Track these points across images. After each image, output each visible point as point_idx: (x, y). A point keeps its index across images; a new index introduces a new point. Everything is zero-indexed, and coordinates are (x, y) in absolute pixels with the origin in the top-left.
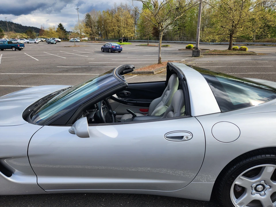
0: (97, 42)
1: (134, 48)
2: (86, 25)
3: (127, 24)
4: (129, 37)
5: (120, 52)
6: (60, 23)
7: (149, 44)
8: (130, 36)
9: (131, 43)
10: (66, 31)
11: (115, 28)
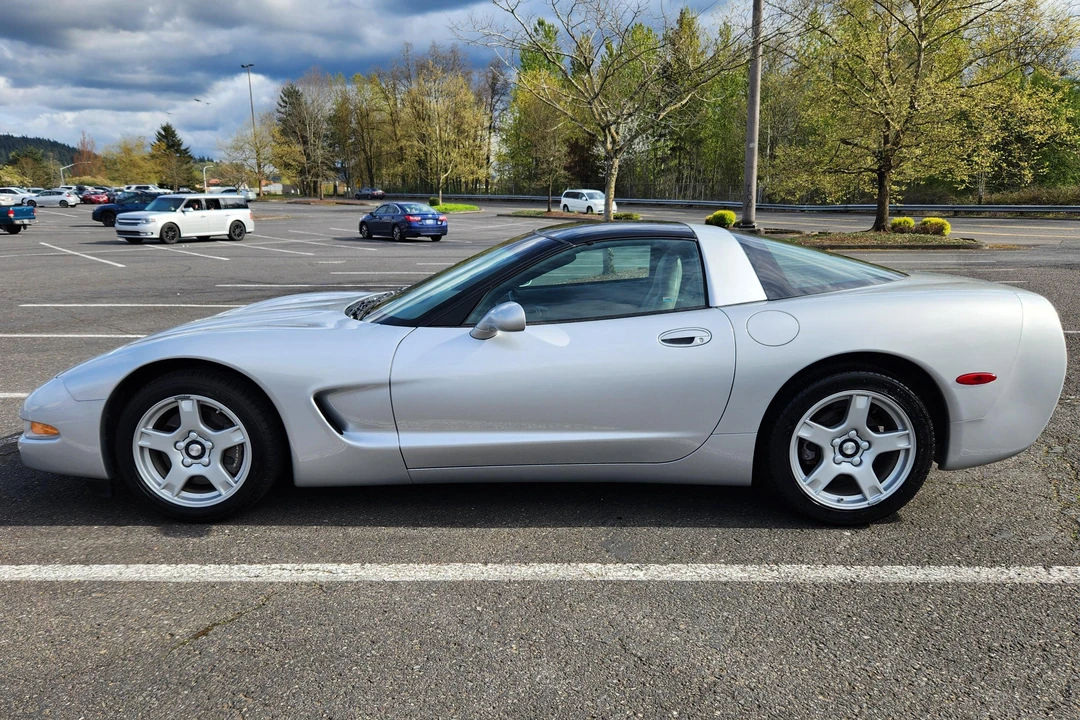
0: (328, 203)
1: (491, 224)
2: (284, 132)
3: (460, 131)
4: (466, 183)
5: (436, 238)
6: (164, 124)
7: (552, 210)
8: (471, 178)
9: (475, 207)
10: (191, 157)
11: (409, 143)
